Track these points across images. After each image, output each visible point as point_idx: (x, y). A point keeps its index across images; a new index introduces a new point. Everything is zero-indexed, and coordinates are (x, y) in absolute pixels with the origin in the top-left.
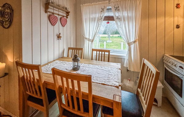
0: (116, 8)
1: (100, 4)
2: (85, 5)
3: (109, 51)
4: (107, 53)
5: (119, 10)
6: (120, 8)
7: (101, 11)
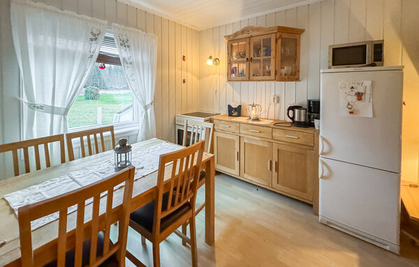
0: (123, 41)
1: (87, 20)
2: (35, 5)
3: (111, 129)
4: (109, 133)
5: (128, 46)
6: (130, 43)
7: (92, 40)
